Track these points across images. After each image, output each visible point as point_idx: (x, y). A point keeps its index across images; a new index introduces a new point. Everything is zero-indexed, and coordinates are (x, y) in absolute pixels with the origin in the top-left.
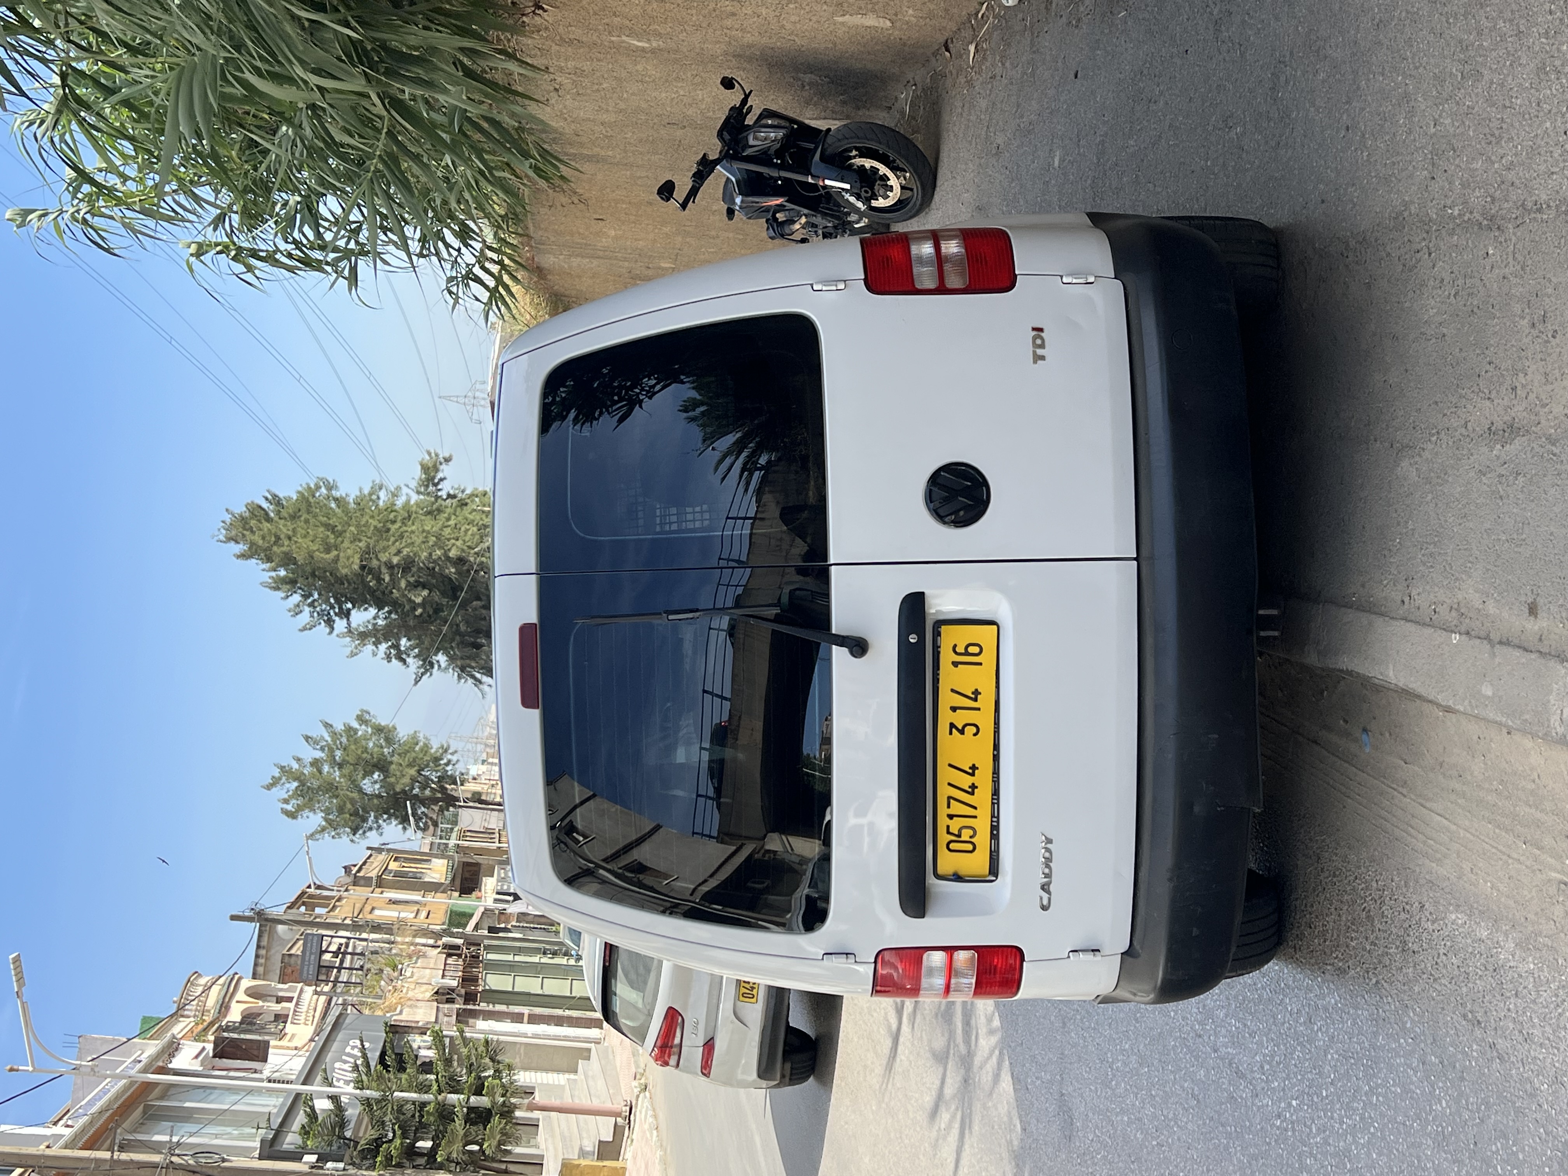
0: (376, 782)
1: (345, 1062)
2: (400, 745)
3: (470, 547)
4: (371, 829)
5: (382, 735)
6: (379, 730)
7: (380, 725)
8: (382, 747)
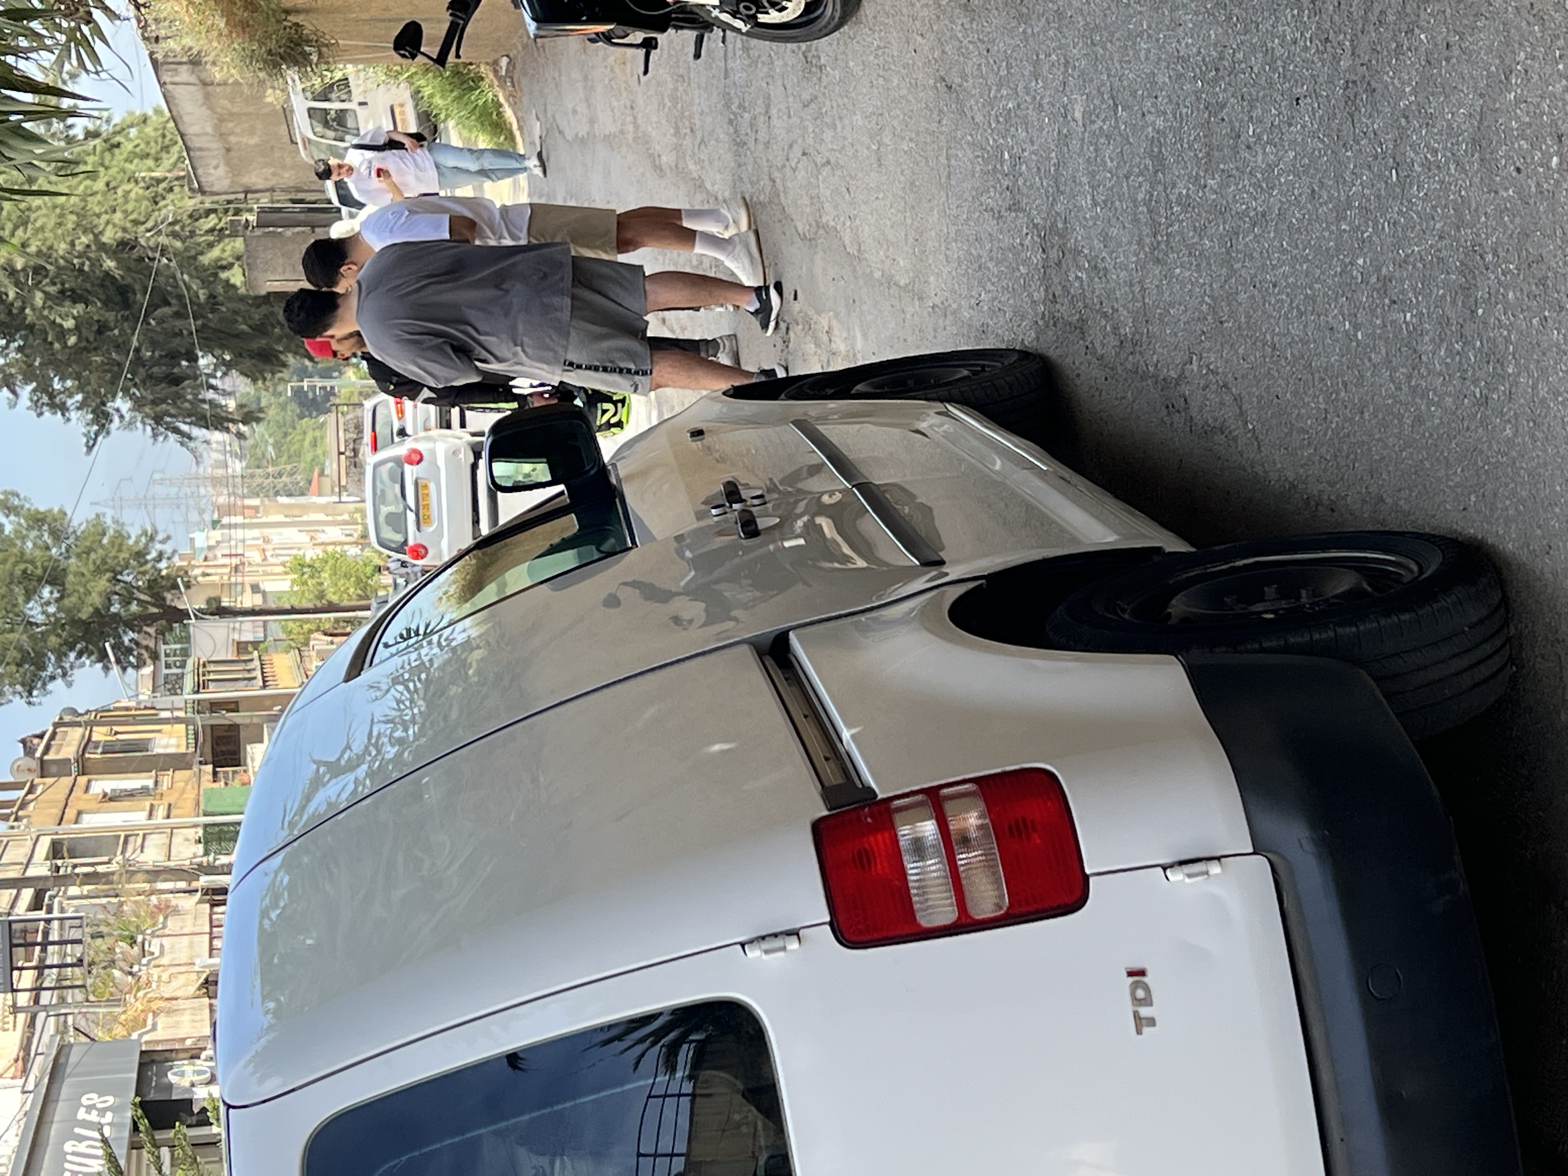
0: (48, 603)
1: (81, 1139)
2: (77, 539)
3: (136, 223)
4: (53, 678)
5: (46, 527)
6: (38, 520)
7: (37, 512)
8: (48, 548)
